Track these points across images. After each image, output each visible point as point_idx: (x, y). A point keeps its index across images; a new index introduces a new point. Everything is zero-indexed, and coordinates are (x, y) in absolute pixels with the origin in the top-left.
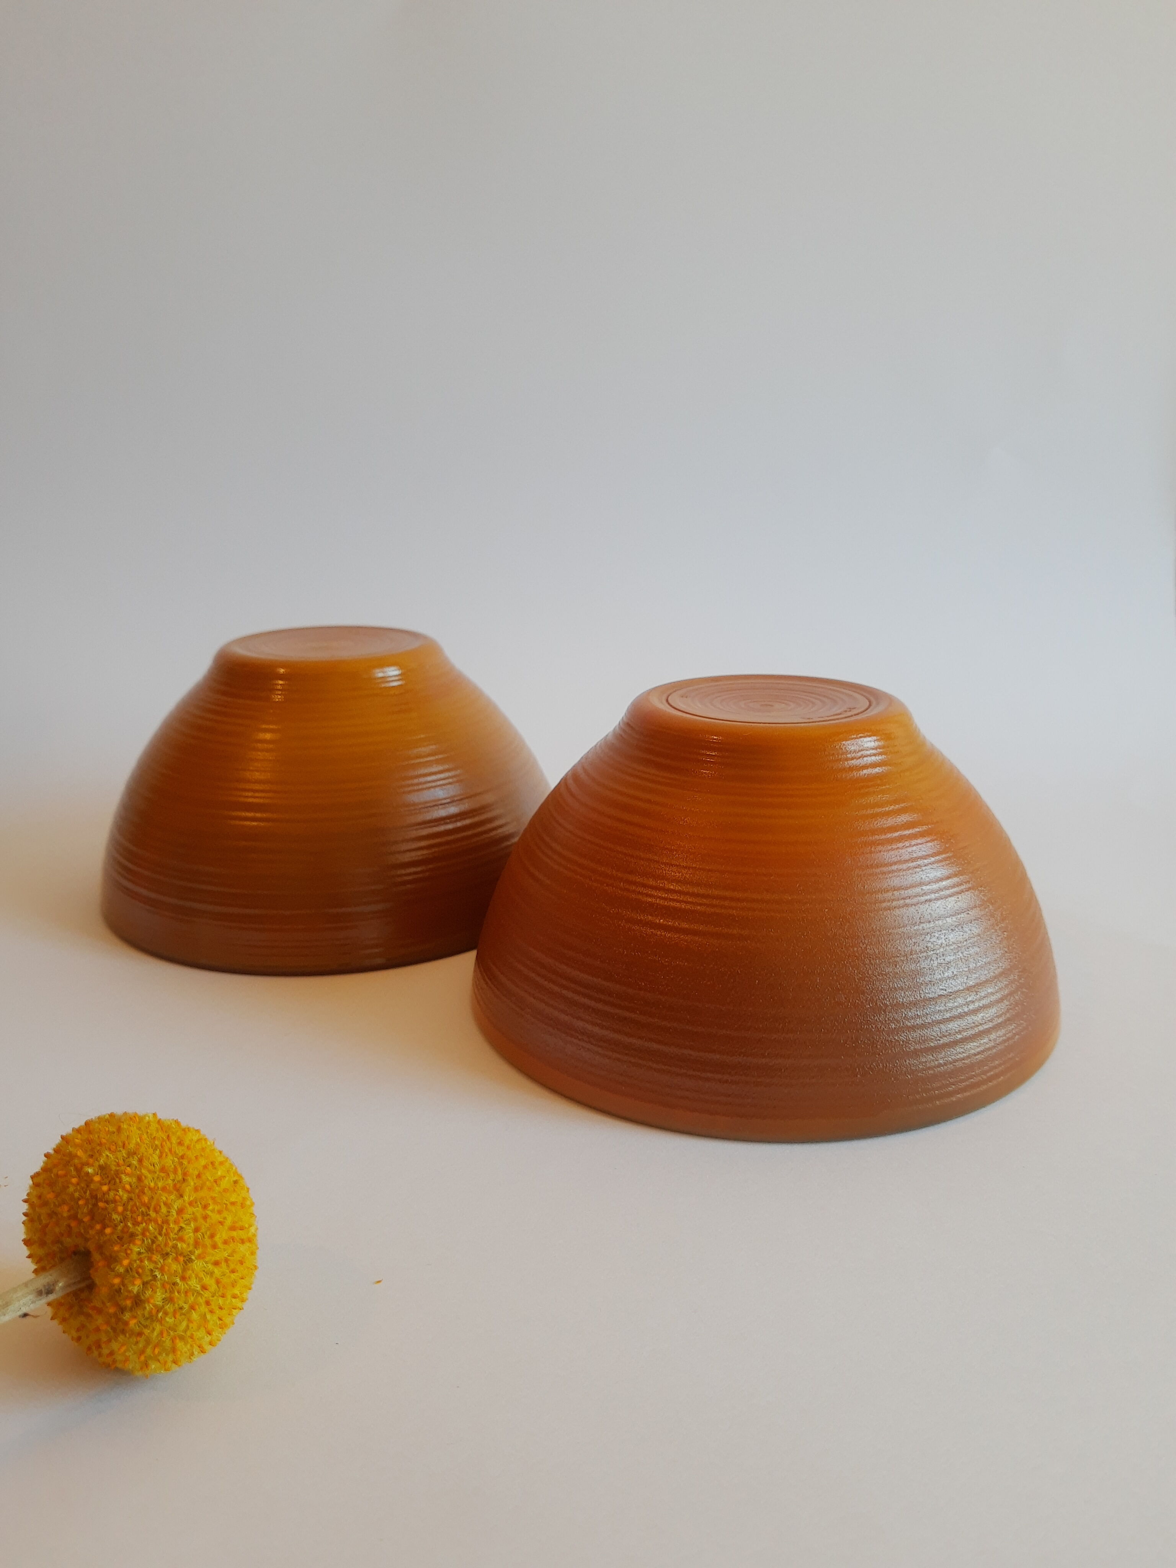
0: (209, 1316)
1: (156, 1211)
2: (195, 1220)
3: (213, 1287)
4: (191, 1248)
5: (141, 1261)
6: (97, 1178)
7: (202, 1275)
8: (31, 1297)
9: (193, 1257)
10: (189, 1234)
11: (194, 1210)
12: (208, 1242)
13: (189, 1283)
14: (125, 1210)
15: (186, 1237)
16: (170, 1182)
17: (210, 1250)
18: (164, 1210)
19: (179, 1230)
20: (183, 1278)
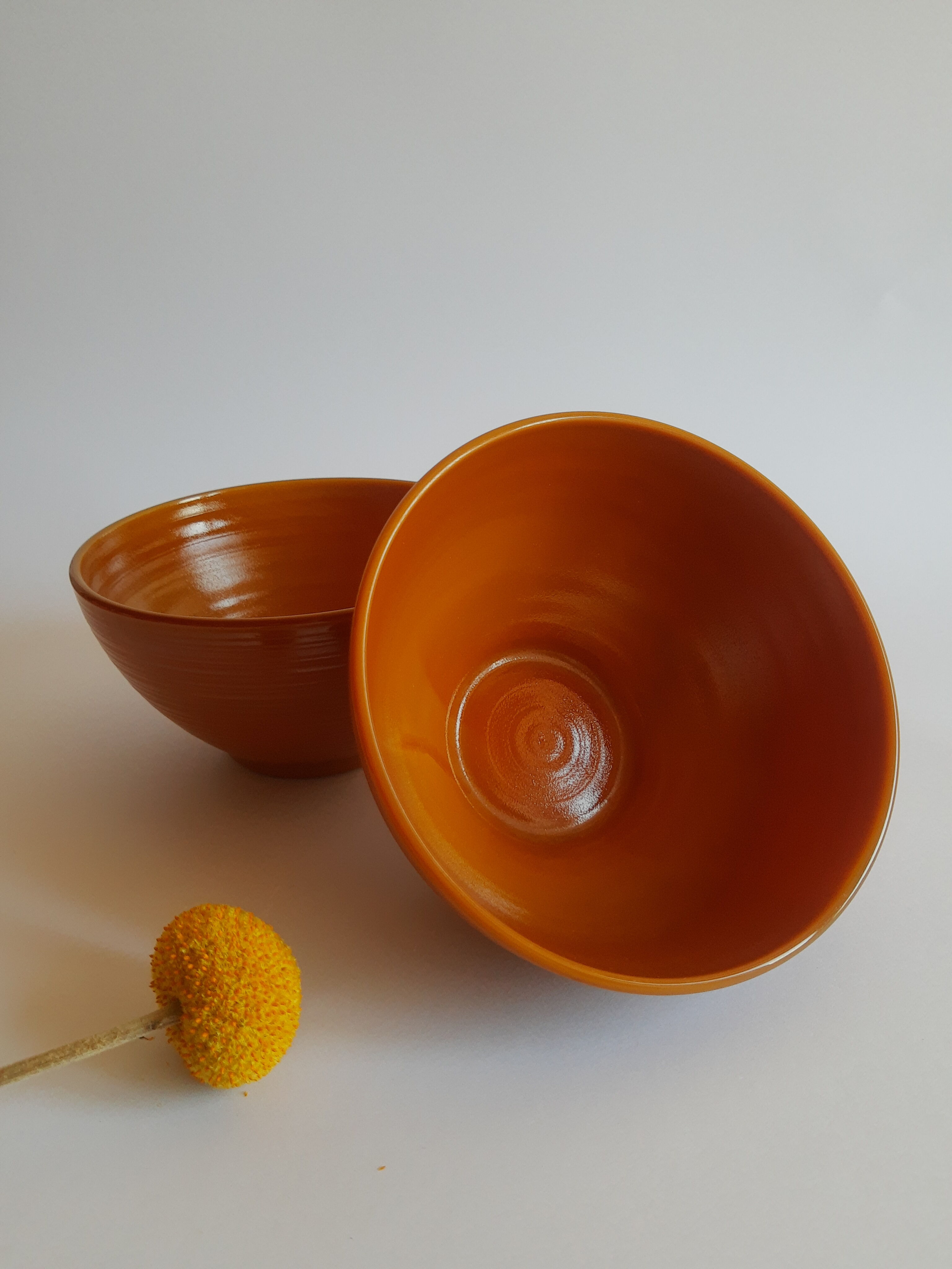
0: (253, 1063)
1: (221, 989)
2: (246, 998)
3: (256, 1044)
4: (242, 1017)
5: (208, 1021)
6: (187, 958)
7: (248, 1036)
8: (142, 1029)
9: (243, 1024)
10: (242, 1009)
11: (247, 991)
12: (254, 1014)
13: (240, 1041)
14: (201, 984)
15: (238, 1010)
16: (233, 969)
17: (255, 1020)
18: (226, 988)
19: (234, 1005)
20: (235, 1038)
